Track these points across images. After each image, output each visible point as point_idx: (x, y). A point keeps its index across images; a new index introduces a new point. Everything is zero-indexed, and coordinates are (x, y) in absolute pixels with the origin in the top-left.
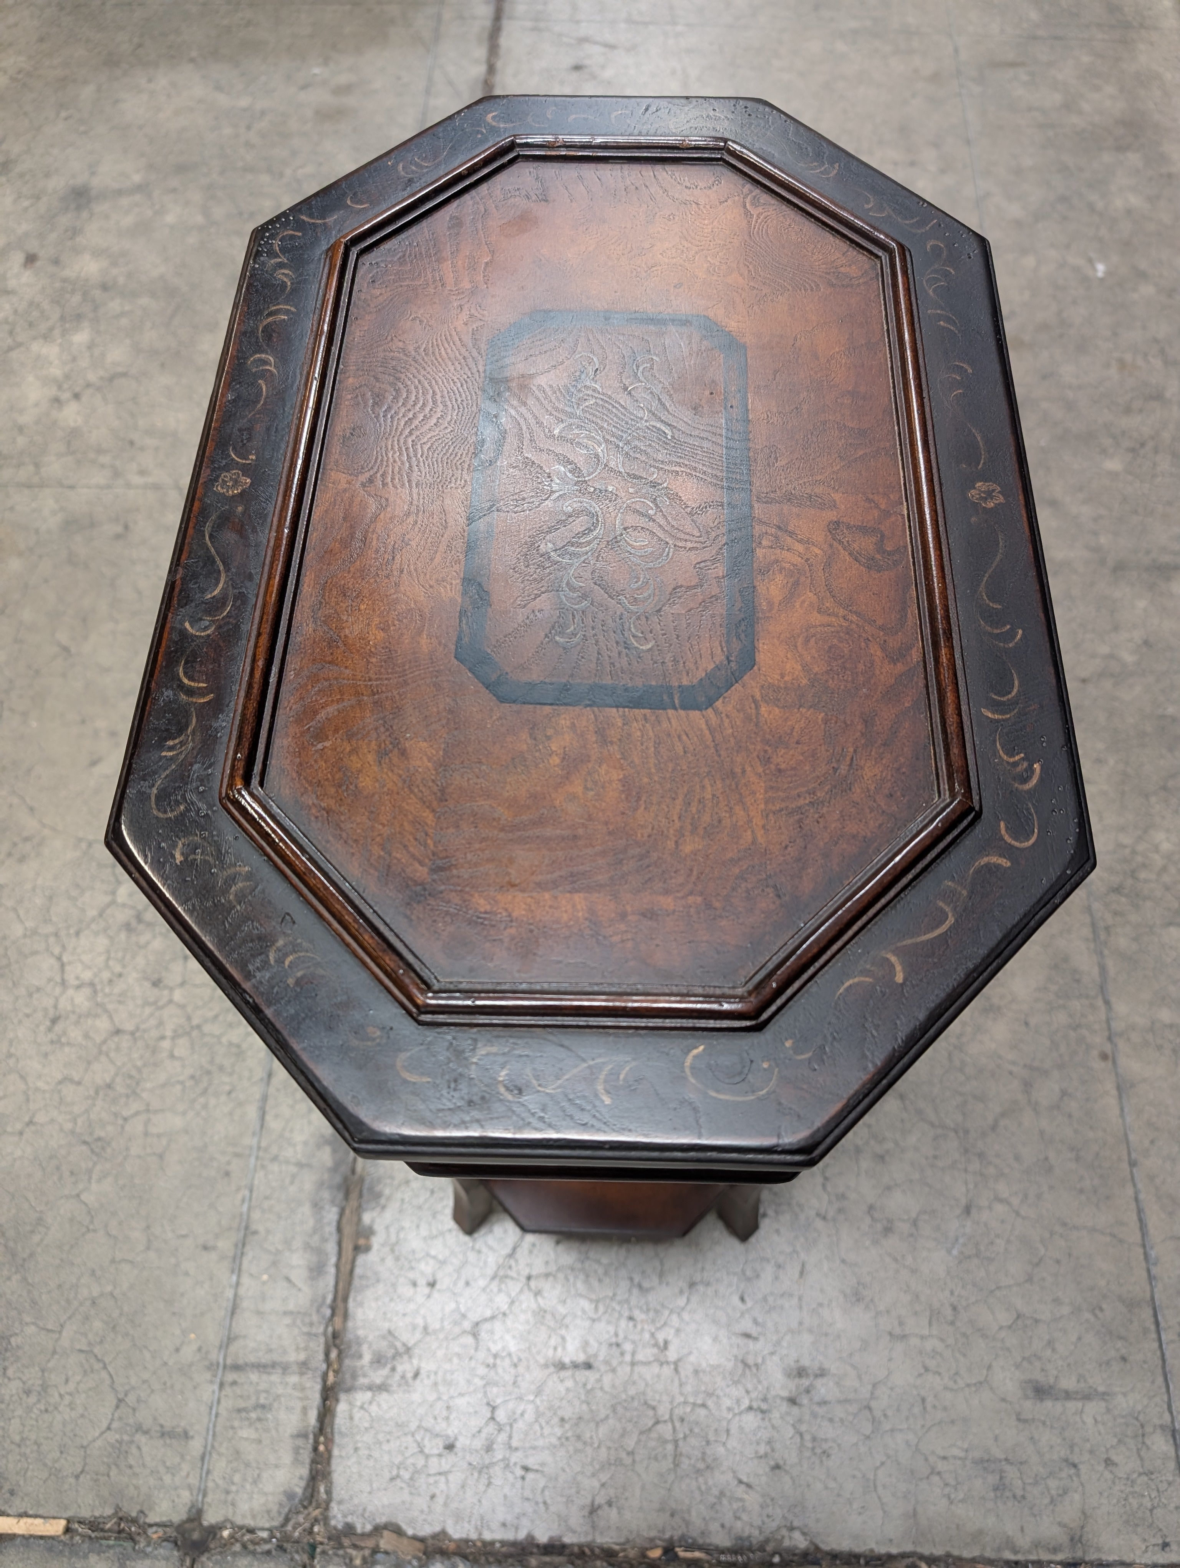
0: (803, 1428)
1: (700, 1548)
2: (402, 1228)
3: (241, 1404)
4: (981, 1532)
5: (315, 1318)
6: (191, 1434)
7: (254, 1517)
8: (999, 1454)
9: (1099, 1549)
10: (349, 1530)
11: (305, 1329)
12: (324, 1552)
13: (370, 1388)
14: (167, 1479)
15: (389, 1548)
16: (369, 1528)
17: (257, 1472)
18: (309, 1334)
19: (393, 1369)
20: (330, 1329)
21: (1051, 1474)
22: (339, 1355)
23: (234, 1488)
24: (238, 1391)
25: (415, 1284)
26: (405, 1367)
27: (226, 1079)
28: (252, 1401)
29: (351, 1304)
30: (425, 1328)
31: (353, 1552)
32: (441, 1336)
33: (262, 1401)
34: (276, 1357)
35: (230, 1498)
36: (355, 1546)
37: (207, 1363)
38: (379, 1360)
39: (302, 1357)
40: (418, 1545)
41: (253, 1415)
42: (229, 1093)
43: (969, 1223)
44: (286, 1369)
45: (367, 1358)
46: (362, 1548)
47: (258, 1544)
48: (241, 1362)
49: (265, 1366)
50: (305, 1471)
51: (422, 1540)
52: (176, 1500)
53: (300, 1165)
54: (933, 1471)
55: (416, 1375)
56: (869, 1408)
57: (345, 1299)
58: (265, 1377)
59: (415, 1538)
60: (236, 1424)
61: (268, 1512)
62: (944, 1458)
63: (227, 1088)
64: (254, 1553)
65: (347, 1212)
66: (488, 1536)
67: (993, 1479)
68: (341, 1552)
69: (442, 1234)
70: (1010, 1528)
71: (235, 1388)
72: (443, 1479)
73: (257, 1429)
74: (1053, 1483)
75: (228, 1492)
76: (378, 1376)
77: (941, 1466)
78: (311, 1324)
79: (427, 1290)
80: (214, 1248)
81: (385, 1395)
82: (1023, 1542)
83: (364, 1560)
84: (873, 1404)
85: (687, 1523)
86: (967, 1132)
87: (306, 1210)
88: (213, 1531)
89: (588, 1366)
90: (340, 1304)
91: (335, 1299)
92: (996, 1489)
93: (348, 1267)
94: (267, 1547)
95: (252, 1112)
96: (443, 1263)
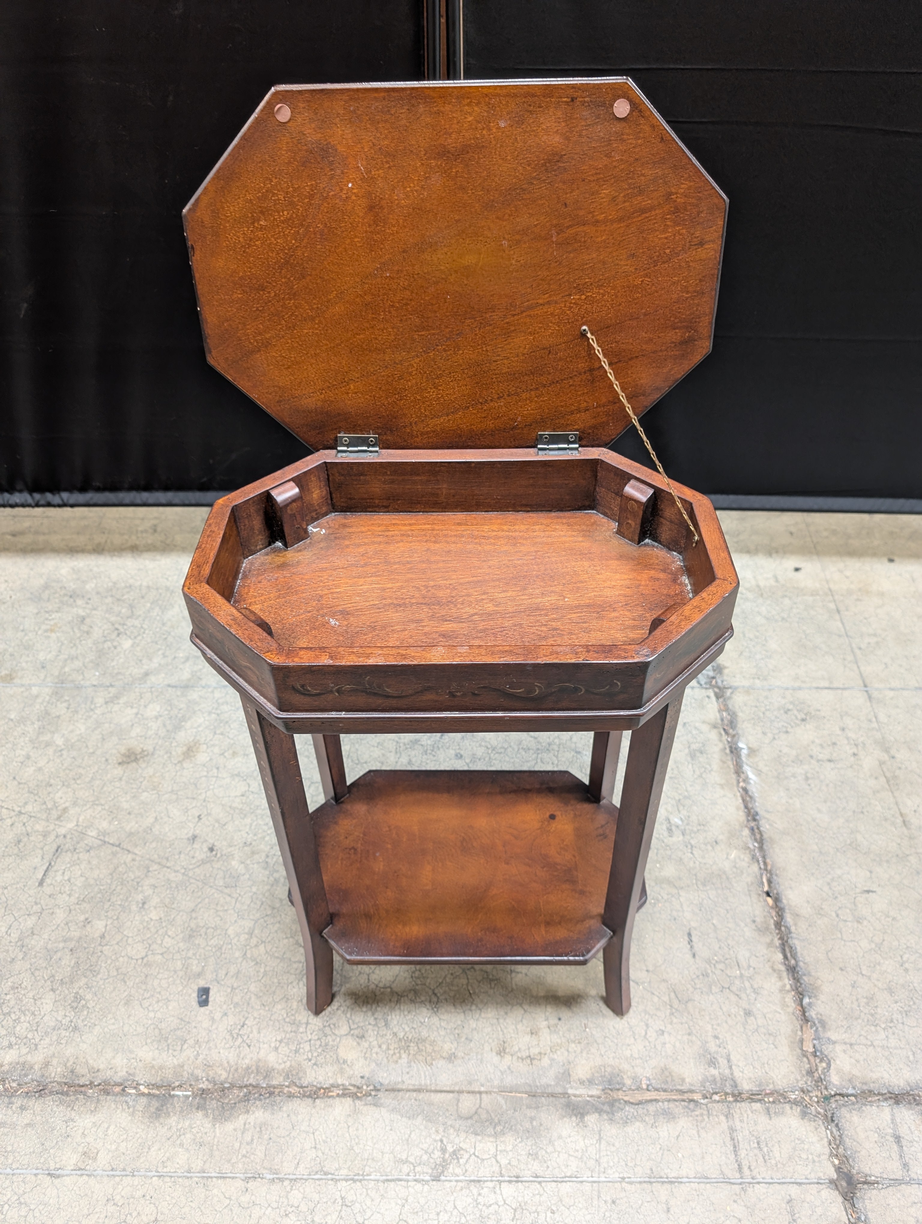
0: (695, 829)
1: (762, 878)
2: (632, 1055)
3: (761, 1159)
4: (721, 761)
5: (697, 1113)
6: (788, 1197)
7: (822, 1139)
8: (687, 751)
9: (716, 719)
10: (810, 1073)
11: (706, 1119)
12: (826, 1088)
13: (730, 1067)
14: (819, 1211)
15: (811, 1046)
16: (805, 1059)
17: (797, 1141)
18: (709, 1115)
19: (717, 1052)
20: (702, 1101)
21: (690, 732)
22: (716, 1093)
23: (810, 1157)
24: (754, 1165)
25: (665, 1044)
26: (712, 1046)
27: (542, 1216)
28: (756, 1151)
29: (684, 1088)
30: (689, 1034)
31: (820, 1069)
32: (691, 1023)
33: (756, 1145)
34: (728, 1139)
35: (816, 1159)
36: (817, 1070)
37: (743, 1193)
38: (712, 1062)
39: (722, 1118)
40: (804, 1029)
41: (765, 1149)
42: (553, 1212)
43: (584, 752)
44: (732, 1130)
45: (714, 1072)
46: (816, 1065)
47: (834, 1137)
48: (736, 1165)
49: (735, 1147)
50: (787, 1106)
51: (802, 1027)
52: (829, 1201)
53: (600, 1139)
54: (701, 776)
55: (716, 1037)
56: (679, 800)
57: (682, 1092)
58: (741, 1146)
59: (802, 1030)
60: (773, 1162)
61: (816, 1129)
62: (694, 771)
63: (549, 1214)
64: (840, 1136)
65: (626, 1098)
66: (788, 987)
67: (698, 754)
68: (822, 1077)
69: (631, 1028)
70: (717, 749)
71: (752, 1168)
72: (767, 1016)
73: (773, 1146)
74: (694, 732)
75: (814, 1161)
76: (723, 1062)
77: (698, 773)
78: (702, 1115)
79: (666, 1034)
80: (667, 1202)
81: (732, 1057)
82: (721, 746)
83: (821, 1061)
84: (677, 798)
85: (752, 883)
86: (538, 749)
87: (629, 1129)
88: (838, 1169)
89: (689, 935)
90: (686, 1096)
91: (684, 1101)
92: (701, 753)
93: (662, 1093)
94: (834, 1130)
95: (565, 1188)
96: (647, 1025)
